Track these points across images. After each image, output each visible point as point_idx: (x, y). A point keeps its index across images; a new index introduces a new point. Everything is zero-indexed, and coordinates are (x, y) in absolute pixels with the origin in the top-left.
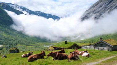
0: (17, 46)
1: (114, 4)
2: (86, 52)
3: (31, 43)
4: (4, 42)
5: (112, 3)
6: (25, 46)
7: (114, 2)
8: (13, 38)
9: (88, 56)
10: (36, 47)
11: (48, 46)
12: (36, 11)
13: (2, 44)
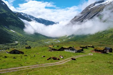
0: (27, 42)
1: (90, 15)
3: (36, 40)
4: (18, 40)
5: (89, 14)
6: (32, 42)
7: (91, 14)
8: (24, 37)
10: (39, 43)
11: (47, 43)
12: (40, 18)
13: (17, 41)
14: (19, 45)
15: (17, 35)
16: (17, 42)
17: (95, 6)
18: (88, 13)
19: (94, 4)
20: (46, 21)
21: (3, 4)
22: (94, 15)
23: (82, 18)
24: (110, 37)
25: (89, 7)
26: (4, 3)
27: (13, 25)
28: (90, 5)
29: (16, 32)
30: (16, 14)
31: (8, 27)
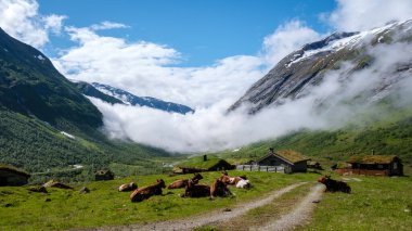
0: (110, 166)
2: (244, 178)
3: (138, 160)
4: (84, 159)
5: (288, 81)
6: (126, 165)
7: (293, 80)
8: (102, 152)
9: (248, 186)
10: (147, 167)
11: (171, 165)
13: (80, 163)
14: (85, 173)
15: (80, 146)
16: (79, 167)
17: (304, 57)
18: (287, 78)
19: (302, 53)
20: (166, 104)
21: (40, 57)
22: (304, 83)
23: (269, 91)
24: (356, 140)
25: (287, 60)
26: (43, 56)
27: (67, 118)
28: (291, 56)
29: (79, 139)
30: (79, 87)
31: (53, 123)
